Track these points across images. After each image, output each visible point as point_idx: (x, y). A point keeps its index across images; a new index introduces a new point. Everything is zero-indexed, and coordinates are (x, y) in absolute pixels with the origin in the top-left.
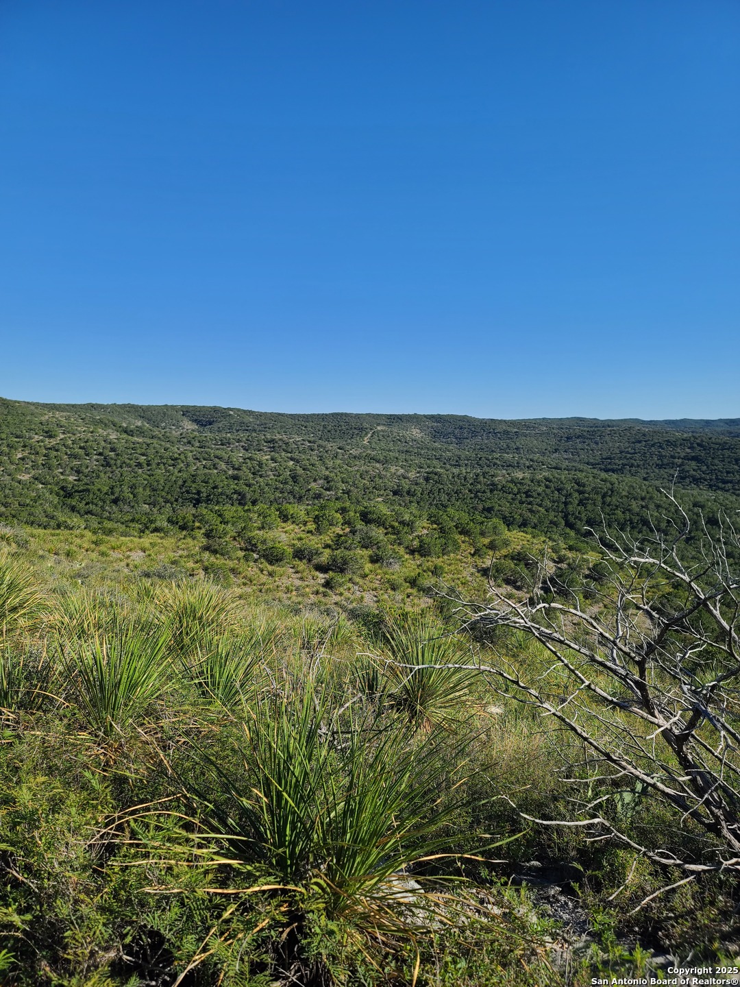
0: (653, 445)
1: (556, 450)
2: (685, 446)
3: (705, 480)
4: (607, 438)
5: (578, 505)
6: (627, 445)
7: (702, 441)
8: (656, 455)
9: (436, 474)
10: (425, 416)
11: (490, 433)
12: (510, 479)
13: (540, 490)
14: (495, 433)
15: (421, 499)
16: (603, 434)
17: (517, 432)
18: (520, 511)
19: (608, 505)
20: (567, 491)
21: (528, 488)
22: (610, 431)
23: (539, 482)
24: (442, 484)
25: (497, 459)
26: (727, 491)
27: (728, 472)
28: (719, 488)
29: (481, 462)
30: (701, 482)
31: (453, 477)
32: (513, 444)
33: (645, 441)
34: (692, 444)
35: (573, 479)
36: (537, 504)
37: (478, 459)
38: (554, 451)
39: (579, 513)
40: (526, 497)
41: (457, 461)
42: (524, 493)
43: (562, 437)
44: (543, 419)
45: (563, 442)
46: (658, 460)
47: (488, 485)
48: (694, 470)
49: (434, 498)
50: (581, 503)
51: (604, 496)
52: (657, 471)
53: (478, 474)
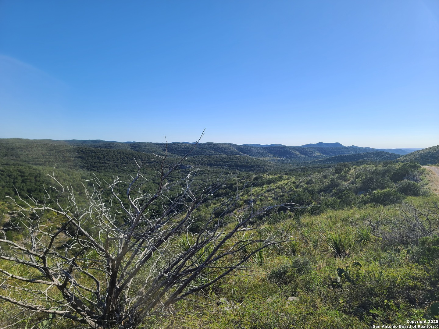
0: (60, 152)
1: (6, 155)
2: (75, 152)
3: (86, 167)
4: (35, 149)
5: (22, 183)
6: (46, 152)
7: (82, 149)
8: (61, 156)
16: (33, 147)
19: (39, 182)
20: (14, 176)
22: (36, 145)
26: (95, 171)
27: (95, 163)
28: (92, 170)
30: (84, 168)
33: (55, 150)
34: (78, 151)
35: (18, 170)
38: (4, 155)
39: (22, 187)
43: (8, 148)
45: (10, 151)
46: (63, 158)
48: (80, 162)
50: (23, 181)
51: (36, 177)
52: (63, 163)
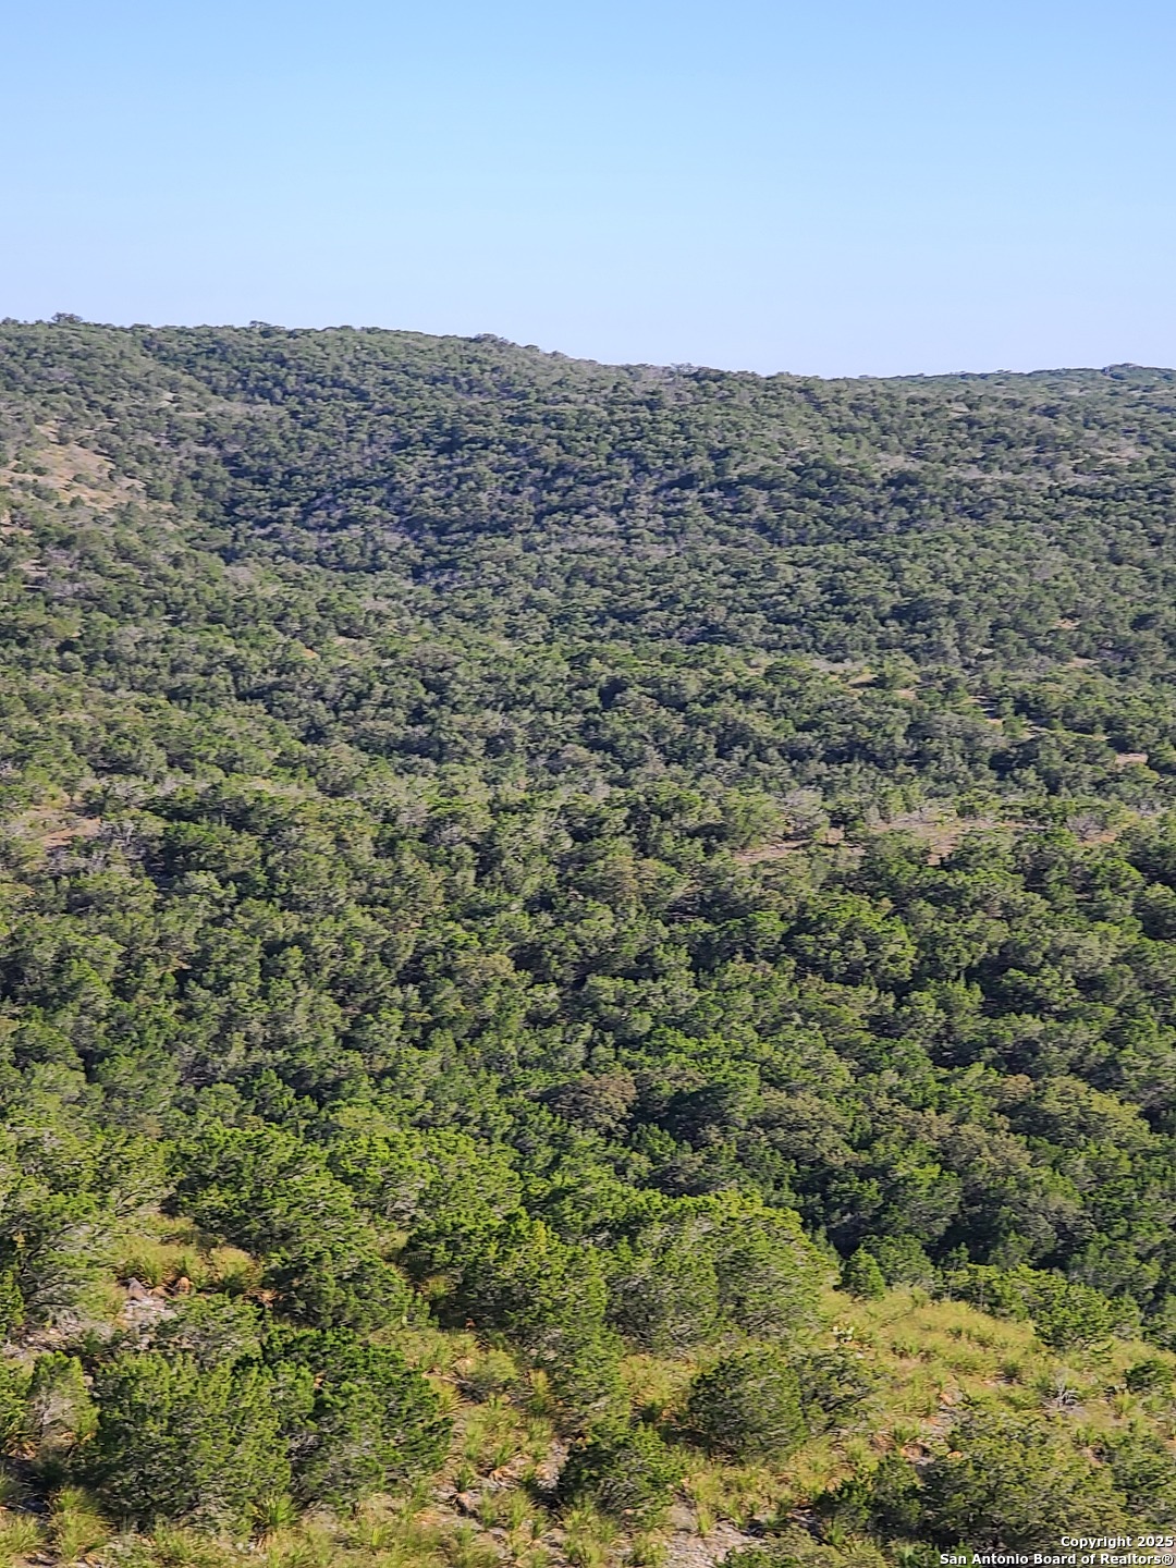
9: (240, 820)
10: (149, 341)
11: (687, 482)
12: (850, 859)
13: (1098, 947)
14: (728, 488)
15: (119, 1030)
17: (901, 480)
18: (942, 1125)
21: (998, 932)
23: (1087, 884)
24: (291, 904)
25: (746, 696)
29: (614, 722)
31: (387, 848)
32: (877, 576)
36: (1074, 1069)
37: (591, 697)
40: (988, 1011)
41: (417, 716)
42: (971, 974)
44: (1117, 374)
47: (676, 913)
49: (229, 1021)
53: (595, 821)
